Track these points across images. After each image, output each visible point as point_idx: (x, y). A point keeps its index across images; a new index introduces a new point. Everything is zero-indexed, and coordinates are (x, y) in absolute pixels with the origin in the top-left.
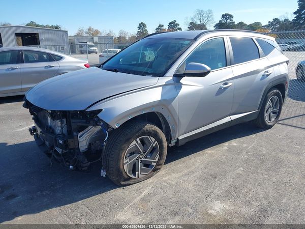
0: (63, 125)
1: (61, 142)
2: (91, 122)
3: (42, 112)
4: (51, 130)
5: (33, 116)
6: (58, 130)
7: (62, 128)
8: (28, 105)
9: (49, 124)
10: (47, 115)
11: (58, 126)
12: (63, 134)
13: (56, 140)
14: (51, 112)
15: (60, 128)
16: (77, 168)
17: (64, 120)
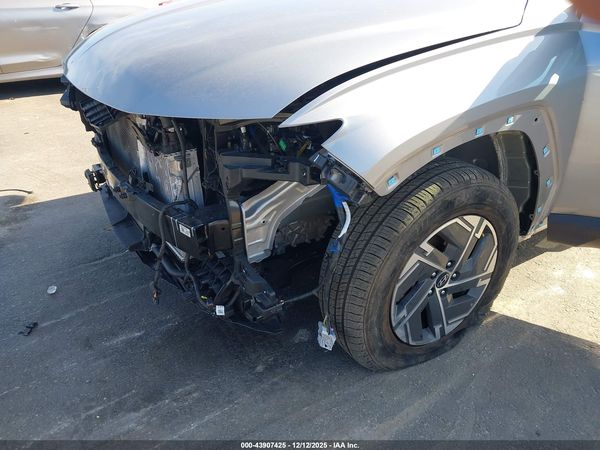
0: (190, 171)
1: (186, 231)
2: (295, 167)
3: (117, 124)
4: (149, 187)
5: (92, 134)
6: (173, 188)
7: (185, 181)
8: (75, 99)
9: (142, 163)
10: (132, 133)
11: (174, 175)
12: (189, 202)
13: (167, 224)
14: (144, 122)
15: (179, 183)
16: (237, 312)
17: (193, 154)
